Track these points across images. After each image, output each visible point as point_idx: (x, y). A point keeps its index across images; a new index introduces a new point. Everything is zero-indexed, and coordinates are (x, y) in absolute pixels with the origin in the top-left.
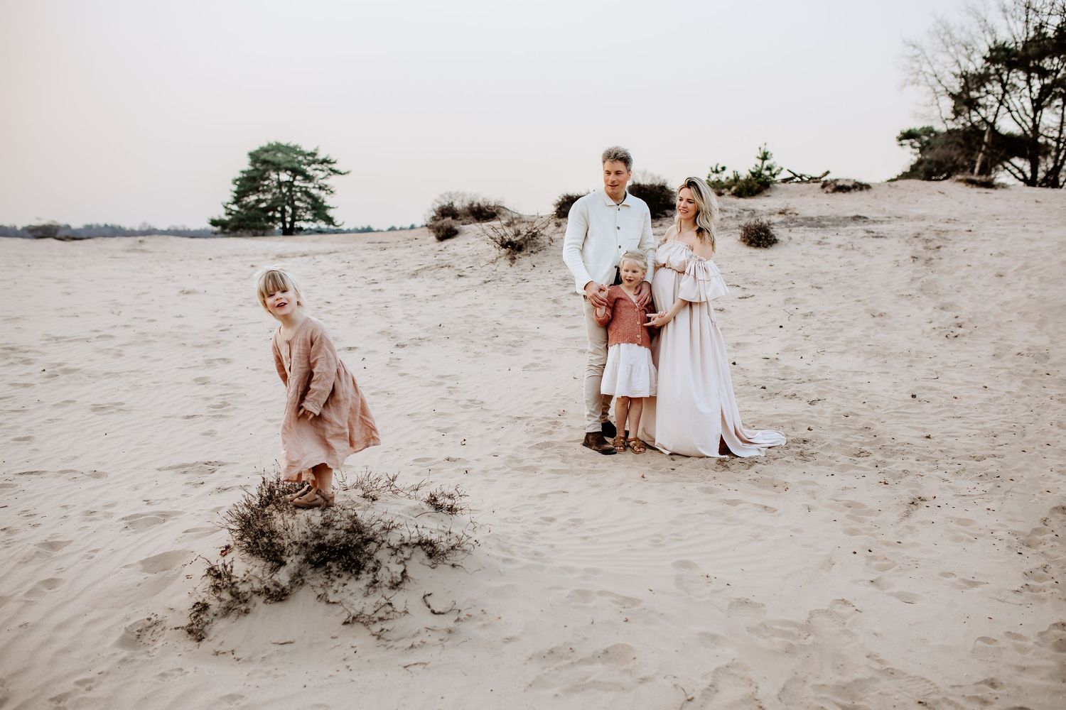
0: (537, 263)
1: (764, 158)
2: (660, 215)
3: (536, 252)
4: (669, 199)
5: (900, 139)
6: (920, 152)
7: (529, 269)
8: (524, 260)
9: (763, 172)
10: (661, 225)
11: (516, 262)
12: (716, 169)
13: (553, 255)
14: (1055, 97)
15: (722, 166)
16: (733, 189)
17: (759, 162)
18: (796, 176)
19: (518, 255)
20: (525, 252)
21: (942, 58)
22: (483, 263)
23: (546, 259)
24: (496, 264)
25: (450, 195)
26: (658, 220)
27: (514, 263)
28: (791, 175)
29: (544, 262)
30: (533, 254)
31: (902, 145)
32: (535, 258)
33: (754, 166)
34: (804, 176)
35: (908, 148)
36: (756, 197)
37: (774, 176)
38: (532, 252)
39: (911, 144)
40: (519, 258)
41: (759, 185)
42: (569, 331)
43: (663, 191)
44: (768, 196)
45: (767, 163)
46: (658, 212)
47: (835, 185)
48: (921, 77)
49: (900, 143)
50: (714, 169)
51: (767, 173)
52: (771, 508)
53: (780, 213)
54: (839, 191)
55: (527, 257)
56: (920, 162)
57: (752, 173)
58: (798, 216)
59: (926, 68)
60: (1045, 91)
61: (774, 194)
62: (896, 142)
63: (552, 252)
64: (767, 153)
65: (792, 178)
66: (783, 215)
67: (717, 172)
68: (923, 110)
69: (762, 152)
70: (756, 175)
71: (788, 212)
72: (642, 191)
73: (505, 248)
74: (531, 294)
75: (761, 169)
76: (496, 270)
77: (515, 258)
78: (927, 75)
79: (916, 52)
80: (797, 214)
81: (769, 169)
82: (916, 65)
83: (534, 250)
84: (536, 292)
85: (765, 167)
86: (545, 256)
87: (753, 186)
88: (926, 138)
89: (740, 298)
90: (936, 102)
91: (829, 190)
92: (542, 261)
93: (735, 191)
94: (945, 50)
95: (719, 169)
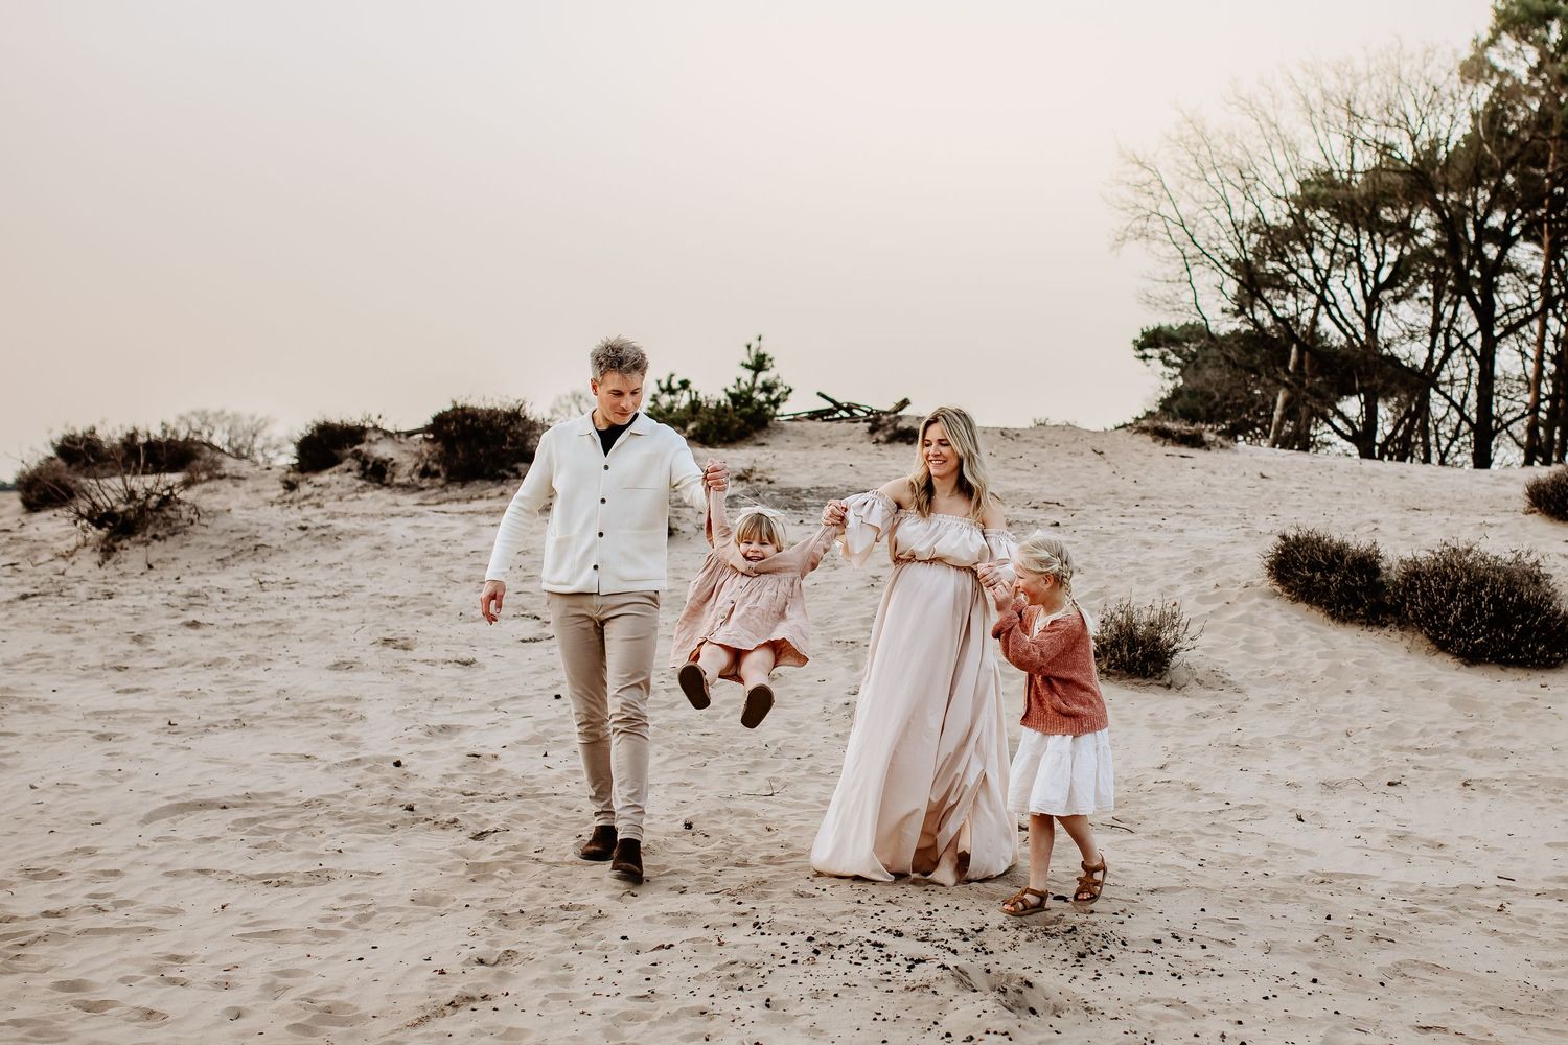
0: (159, 561)
1: (759, 364)
2: (507, 473)
3: (165, 538)
4: (526, 440)
5: (1141, 347)
6: (1182, 374)
7: (137, 573)
8: (133, 555)
9: (755, 394)
10: (502, 494)
11: (115, 557)
12: (669, 384)
13: (201, 545)
14: (1419, 280)
15: (682, 378)
16: (691, 427)
17: (747, 375)
18: (839, 407)
19: (126, 543)
20: (139, 537)
21: (1201, 191)
22: (45, 556)
23: (180, 553)
24: (72, 560)
25: (204, 417)
26: (502, 483)
27: (108, 559)
28: (830, 405)
29: (174, 559)
30: (155, 543)
31: (1144, 357)
32: (157, 550)
33: (735, 382)
34: (858, 407)
35: (1157, 364)
36: (738, 445)
37: (776, 403)
38: (155, 537)
39: (1162, 358)
40: (122, 548)
41: (742, 421)
42: (122, 697)
43: (512, 424)
44: (763, 444)
45: (762, 377)
46: (502, 467)
47: (894, 427)
48: (1158, 226)
49: (1141, 354)
50: (664, 385)
51: (762, 397)
52: (161, 1014)
53: (740, 478)
54: (901, 441)
55: (141, 548)
56: (1177, 393)
57: (731, 395)
58: (772, 486)
59: (1166, 209)
60: (1401, 270)
61: (776, 440)
62: (1132, 352)
63: (197, 539)
64: (764, 356)
65: (829, 412)
66: (744, 483)
67: (671, 391)
68: (1163, 290)
69: (753, 354)
70: (740, 399)
71: (754, 476)
72: (469, 422)
73: (99, 527)
74: (95, 623)
75: (752, 389)
76: (63, 574)
77: (114, 550)
78: (1170, 224)
79: (1145, 176)
80: (770, 482)
81: (767, 388)
82: (1146, 202)
83: (159, 533)
84: (111, 619)
85: (759, 384)
86: (182, 547)
87: (731, 422)
88: (1193, 348)
89: (523, 641)
90: (1186, 275)
91: (882, 437)
92: (173, 555)
93: (694, 430)
94: (1201, 176)
95: (675, 385)
